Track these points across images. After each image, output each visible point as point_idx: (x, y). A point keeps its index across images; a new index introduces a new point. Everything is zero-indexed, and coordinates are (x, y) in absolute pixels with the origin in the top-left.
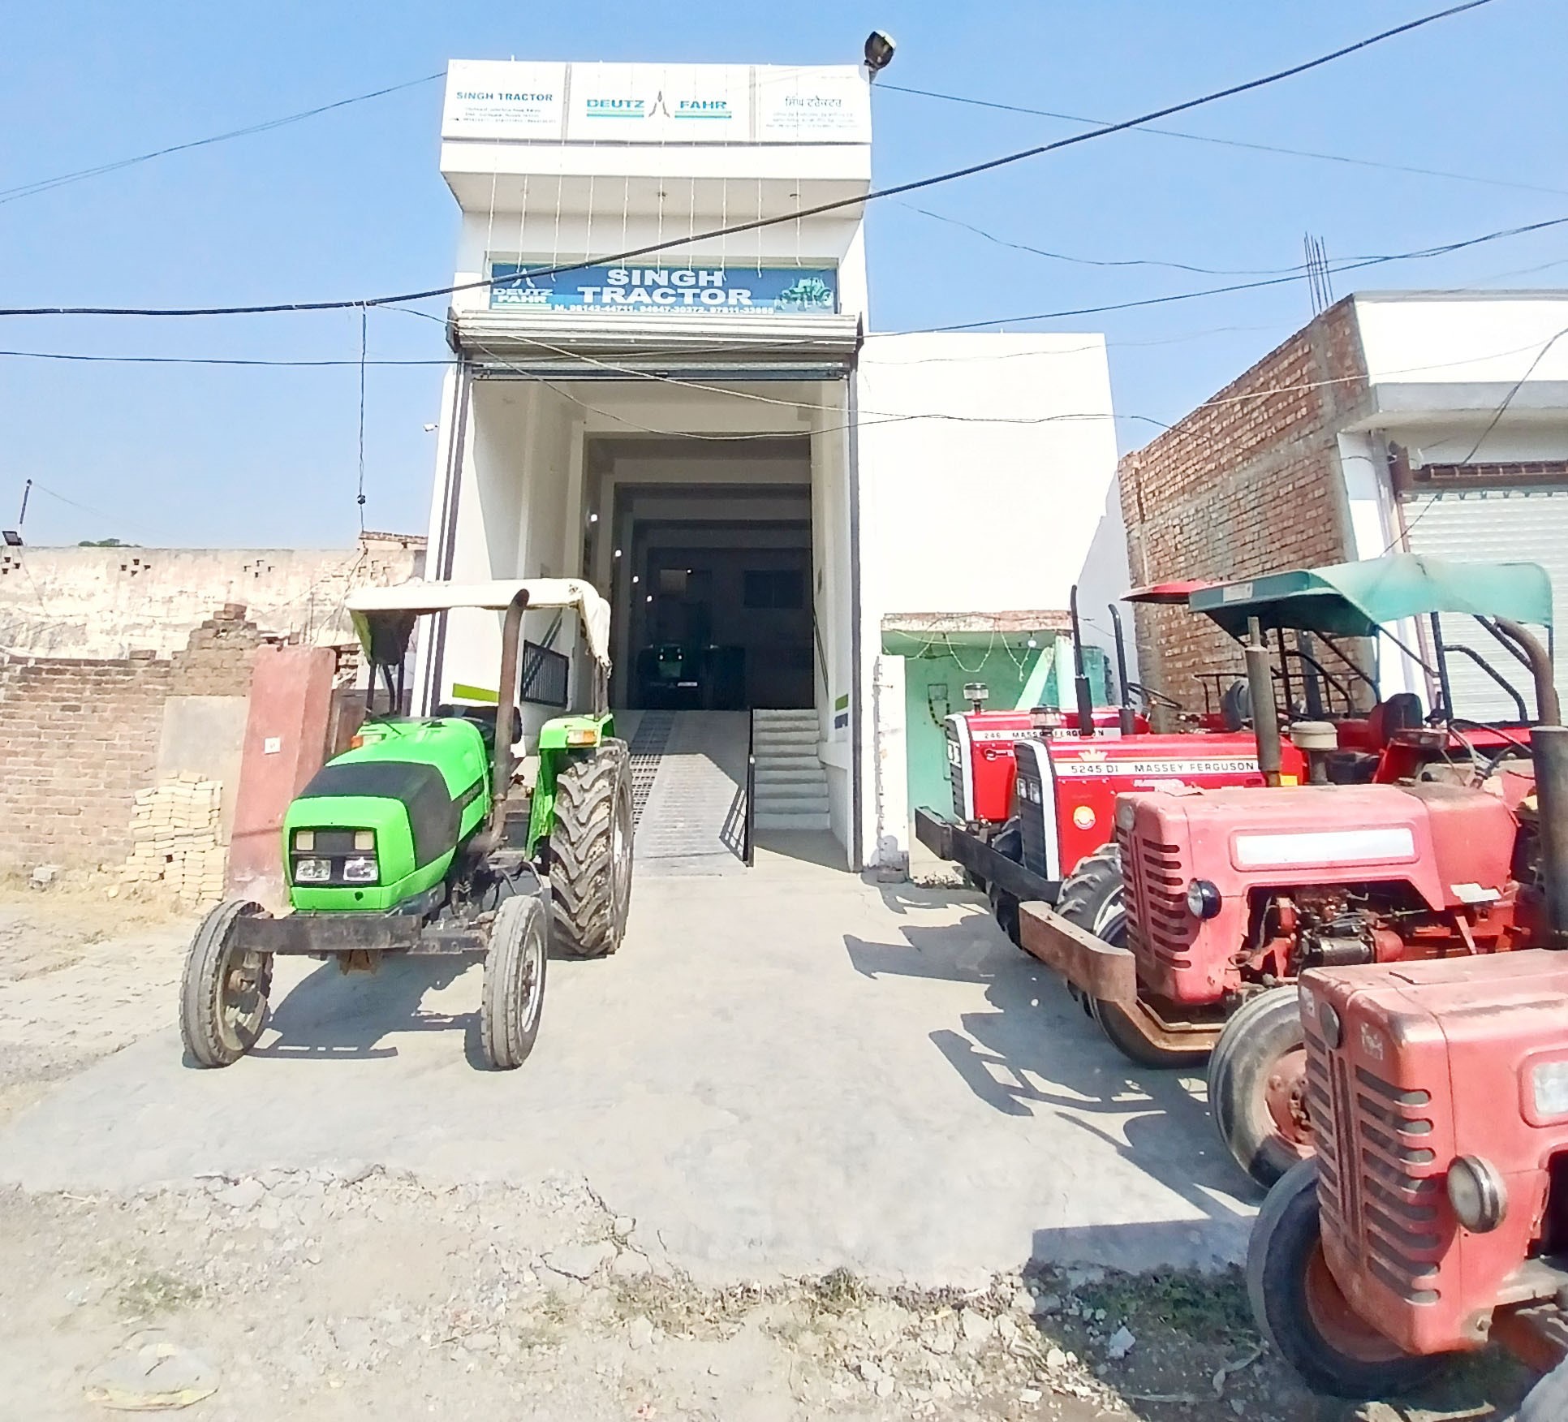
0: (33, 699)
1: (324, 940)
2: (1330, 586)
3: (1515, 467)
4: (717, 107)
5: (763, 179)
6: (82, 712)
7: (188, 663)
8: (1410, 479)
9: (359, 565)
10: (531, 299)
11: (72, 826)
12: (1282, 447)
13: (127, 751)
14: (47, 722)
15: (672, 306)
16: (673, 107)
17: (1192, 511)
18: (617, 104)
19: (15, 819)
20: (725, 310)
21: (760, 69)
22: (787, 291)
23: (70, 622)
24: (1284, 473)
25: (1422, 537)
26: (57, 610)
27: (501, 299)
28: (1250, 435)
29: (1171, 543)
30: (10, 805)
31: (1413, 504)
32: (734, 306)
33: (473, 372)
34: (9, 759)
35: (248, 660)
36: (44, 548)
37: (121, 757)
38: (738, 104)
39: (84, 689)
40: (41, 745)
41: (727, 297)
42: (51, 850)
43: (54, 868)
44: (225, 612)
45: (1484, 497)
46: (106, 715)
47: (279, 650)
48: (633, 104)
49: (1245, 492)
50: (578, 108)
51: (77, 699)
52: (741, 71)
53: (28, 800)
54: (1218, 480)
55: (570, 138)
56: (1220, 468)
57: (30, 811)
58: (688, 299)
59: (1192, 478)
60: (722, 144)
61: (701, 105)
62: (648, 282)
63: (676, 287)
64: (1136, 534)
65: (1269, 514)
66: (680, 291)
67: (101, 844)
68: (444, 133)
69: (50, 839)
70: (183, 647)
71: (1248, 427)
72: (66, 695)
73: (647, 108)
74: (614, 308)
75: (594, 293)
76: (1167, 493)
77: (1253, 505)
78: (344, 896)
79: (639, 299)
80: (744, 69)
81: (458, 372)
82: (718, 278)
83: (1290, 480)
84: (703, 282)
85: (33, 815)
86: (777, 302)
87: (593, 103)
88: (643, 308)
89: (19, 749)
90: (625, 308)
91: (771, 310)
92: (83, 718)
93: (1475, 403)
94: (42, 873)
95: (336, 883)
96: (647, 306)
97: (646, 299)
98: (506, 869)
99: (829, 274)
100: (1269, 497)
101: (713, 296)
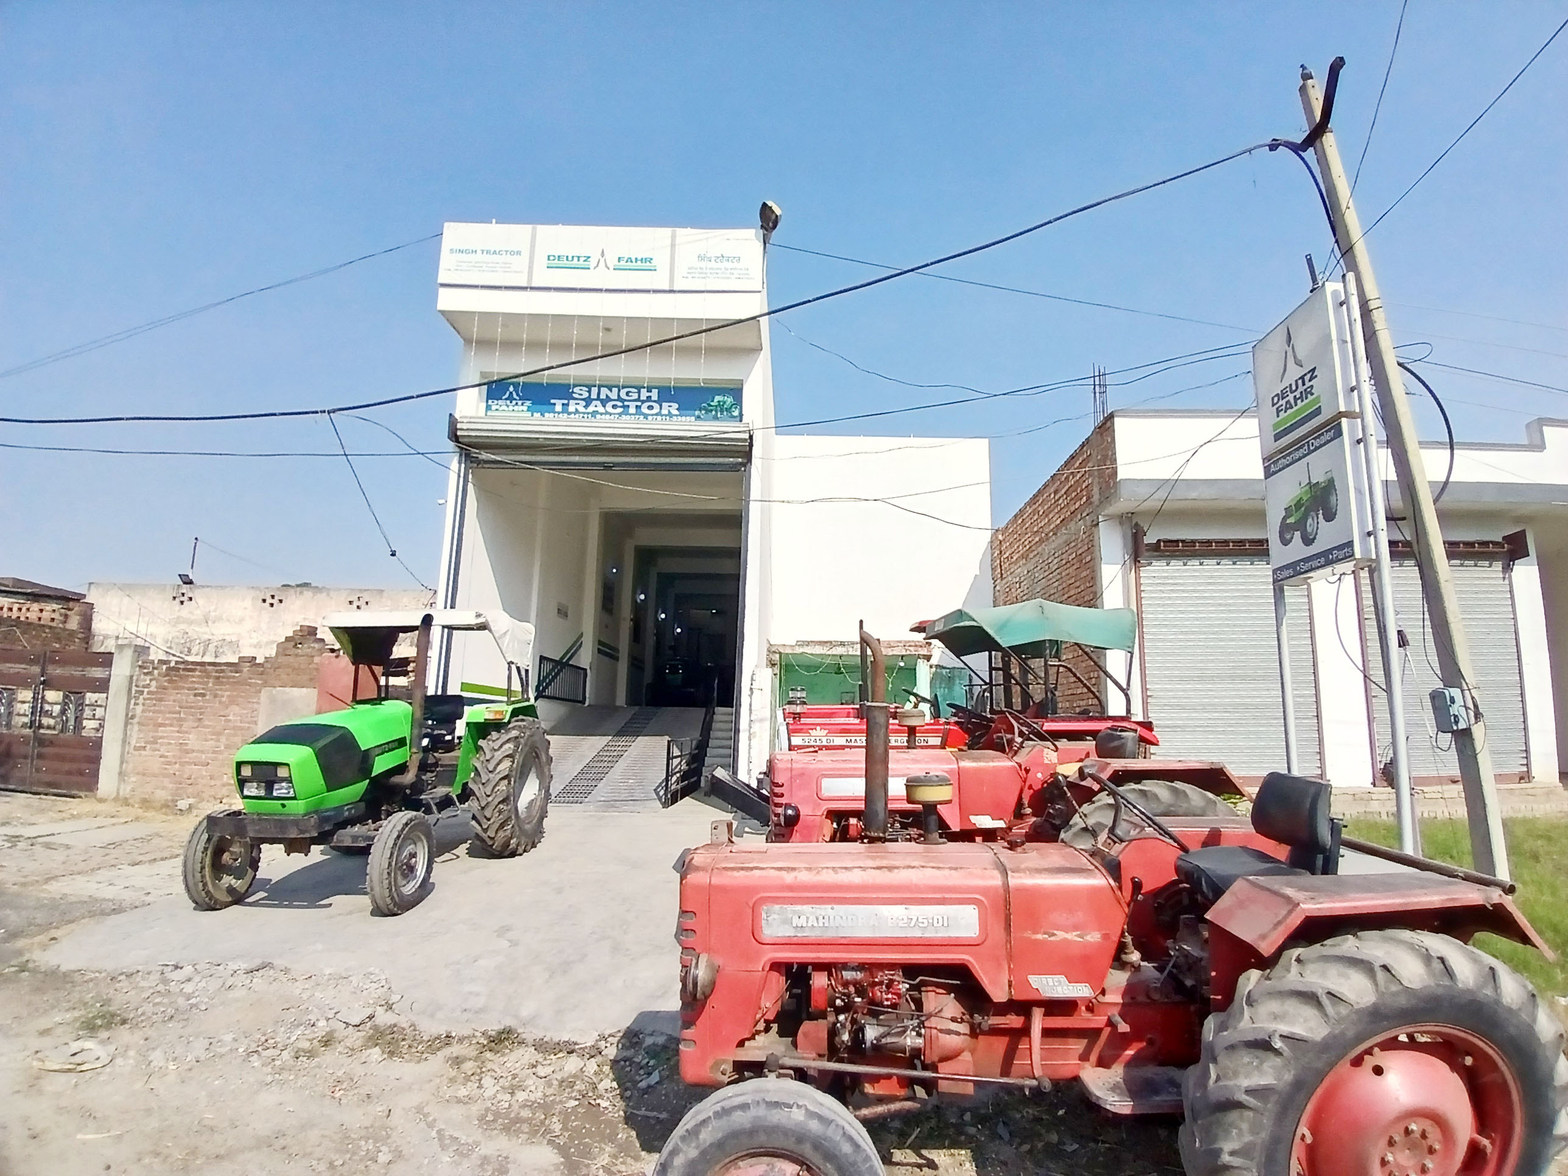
0: (174, 689)
1: (255, 831)
2: (974, 620)
3: (1241, 542)
4: (645, 264)
5: (678, 319)
6: (207, 697)
7: (276, 666)
8: (1143, 549)
9: (431, 601)
10: (516, 408)
11: (204, 773)
12: (1072, 525)
13: (239, 724)
14: (184, 704)
15: (620, 414)
16: (612, 262)
17: (1026, 572)
18: (570, 259)
19: (166, 769)
20: (659, 418)
21: (681, 232)
22: (705, 405)
23: (228, 639)
24: (1073, 544)
25: (1151, 591)
26: (220, 631)
27: (494, 408)
28: (1057, 516)
29: (1014, 595)
30: (162, 759)
31: (1148, 568)
32: (666, 415)
33: (471, 462)
34: (160, 729)
35: (317, 664)
36: (208, 587)
37: (234, 728)
38: (661, 260)
39: (208, 683)
40: (180, 719)
41: (661, 408)
42: (190, 790)
43: (191, 801)
44: (301, 630)
45: (1201, 564)
46: (224, 699)
47: (337, 657)
48: (582, 259)
49: (1053, 558)
50: (541, 262)
51: (203, 689)
52: (664, 233)
53: (174, 756)
54: (1040, 549)
55: (533, 285)
56: (1041, 541)
57: (176, 763)
58: (632, 410)
59: (1028, 547)
60: (648, 291)
61: (634, 260)
62: (603, 396)
63: (623, 401)
64: (998, 588)
65: (1064, 574)
66: (626, 403)
67: (224, 785)
68: (441, 280)
69: (190, 782)
70: (274, 654)
71: (1056, 511)
72: (196, 686)
73: (593, 263)
74: (577, 416)
75: (563, 404)
76: (1015, 558)
77: (1056, 567)
78: (274, 805)
79: (596, 409)
80: (666, 232)
81: (460, 463)
82: (654, 394)
83: (1075, 549)
84: (643, 398)
85: (177, 766)
86: (697, 413)
87: (552, 258)
88: (598, 416)
89: (167, 722)
90: (586, 416)
91: (693, 418)
92: (208, 701)
93: (1194, 495)
94: (183, 804)
95: (269, 796)
96: (601, 414)
97: (601, 409)
98: (432, 798)
99: (736, 392)
100: (1064, 562)
101: (650, 408)
